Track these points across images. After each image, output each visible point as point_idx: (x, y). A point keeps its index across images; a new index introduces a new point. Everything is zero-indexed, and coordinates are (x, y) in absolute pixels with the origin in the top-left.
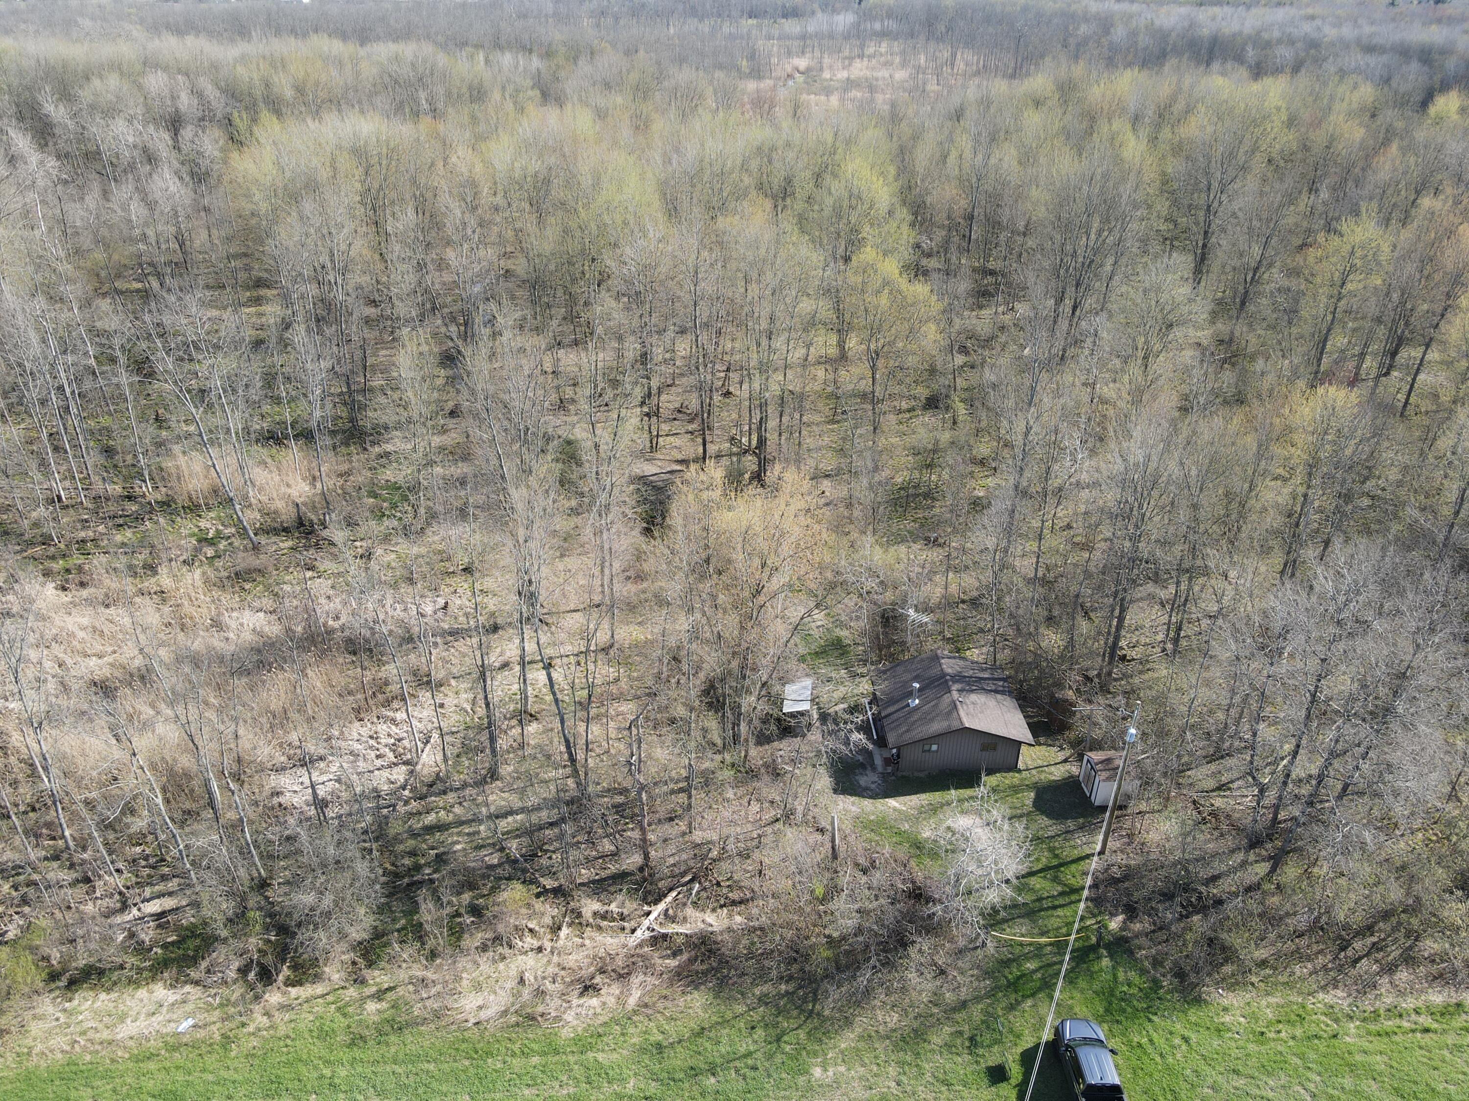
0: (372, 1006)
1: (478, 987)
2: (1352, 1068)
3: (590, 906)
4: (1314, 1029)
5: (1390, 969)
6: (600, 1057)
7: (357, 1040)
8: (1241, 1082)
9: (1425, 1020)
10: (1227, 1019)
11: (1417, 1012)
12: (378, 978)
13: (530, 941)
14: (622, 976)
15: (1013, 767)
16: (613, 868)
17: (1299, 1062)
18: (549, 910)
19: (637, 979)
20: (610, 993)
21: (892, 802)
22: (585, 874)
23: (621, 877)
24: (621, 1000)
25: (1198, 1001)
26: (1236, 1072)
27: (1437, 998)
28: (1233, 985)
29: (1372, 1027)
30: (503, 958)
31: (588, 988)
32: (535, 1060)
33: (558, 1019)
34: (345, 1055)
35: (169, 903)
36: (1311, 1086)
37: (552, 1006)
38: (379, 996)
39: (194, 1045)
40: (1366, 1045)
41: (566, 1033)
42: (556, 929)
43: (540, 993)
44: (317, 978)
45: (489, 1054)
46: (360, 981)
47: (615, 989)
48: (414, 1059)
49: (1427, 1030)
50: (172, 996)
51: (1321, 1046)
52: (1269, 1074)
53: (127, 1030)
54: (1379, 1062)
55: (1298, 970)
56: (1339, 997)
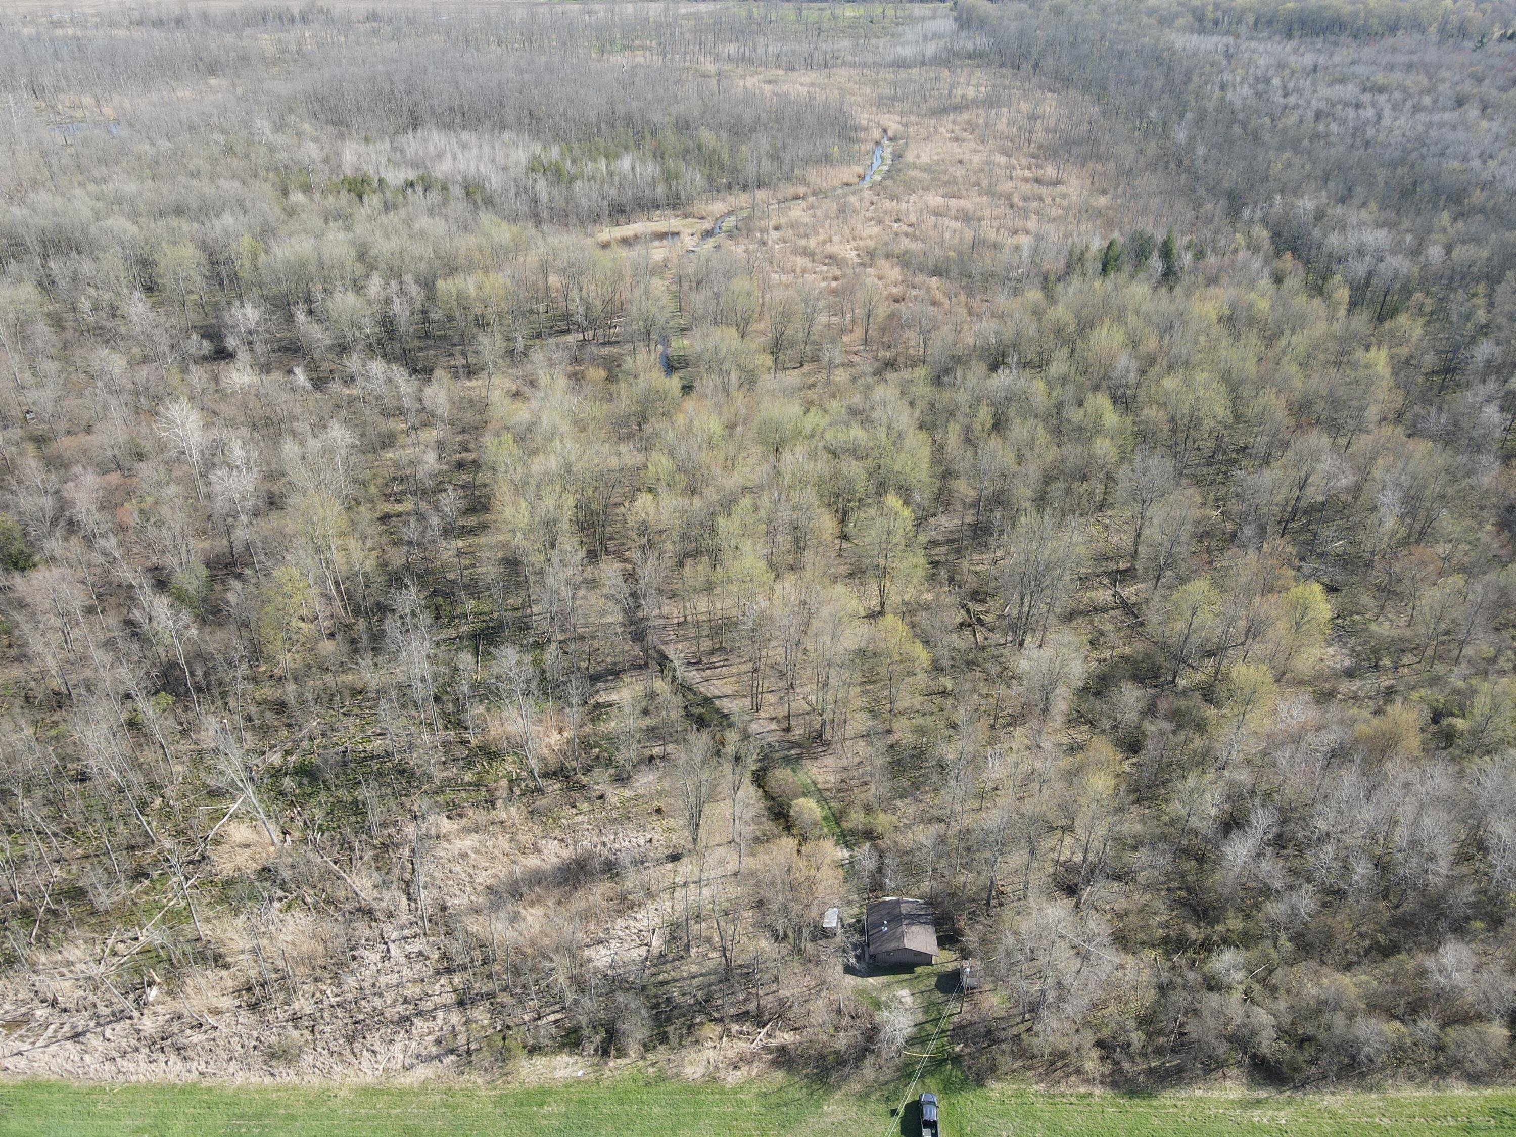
0: (651, 1070)
1: (691, 1064)
2: (1034, 1117)
3: (735, 1028)
4: (1026, 1100)
5: (1068, 1076)
6: (742, 1096)
7: (648, 1084)
8: (987, 1120)
9: (1073, 1100)
10: (992, 1094)
11: (1071, 1095)
12: (651, 1057)
13: (711, 1044)
14: (750, 1063)
15: (929, 963)
16: (744, 1009)
17: (1014, 1114)
18: (718, 1029)
19: (755, 1064)
20: (745, 1069)
21: (870, 980)
22: (733, 1011)
23: (747, 1013)
24: (749, 1073)
25: (983, 1086)
26: (988, 1116)
27: (1082, 1090)
28: (998, 1079)
29: (1050, 1101)
30: (700, 1051)
31: (736, 1067)
32: (717, 1096)
33: (725, 1079)
34: (645, 1090)
35: (558, 1016)
37: (722, 1074)
38: (653, 1065)
39: (586, 1082)
40: (1044, 1108)
41: (728, 1086)
42: (721, 1038)
43: (717, 1068)
44: (626, 1055)
45: (699, 1093)
46: (643, 1058)
47: (747, 1068)
48: (670, 1093)
49: (1072, 1103)
50: (571, 1060)
51: (1026, 1107)
52: (1000, 1118)
53: (559, 1074)
54: (1046, 1115)
55: (1029, 1074)
56: (1041, 1087)
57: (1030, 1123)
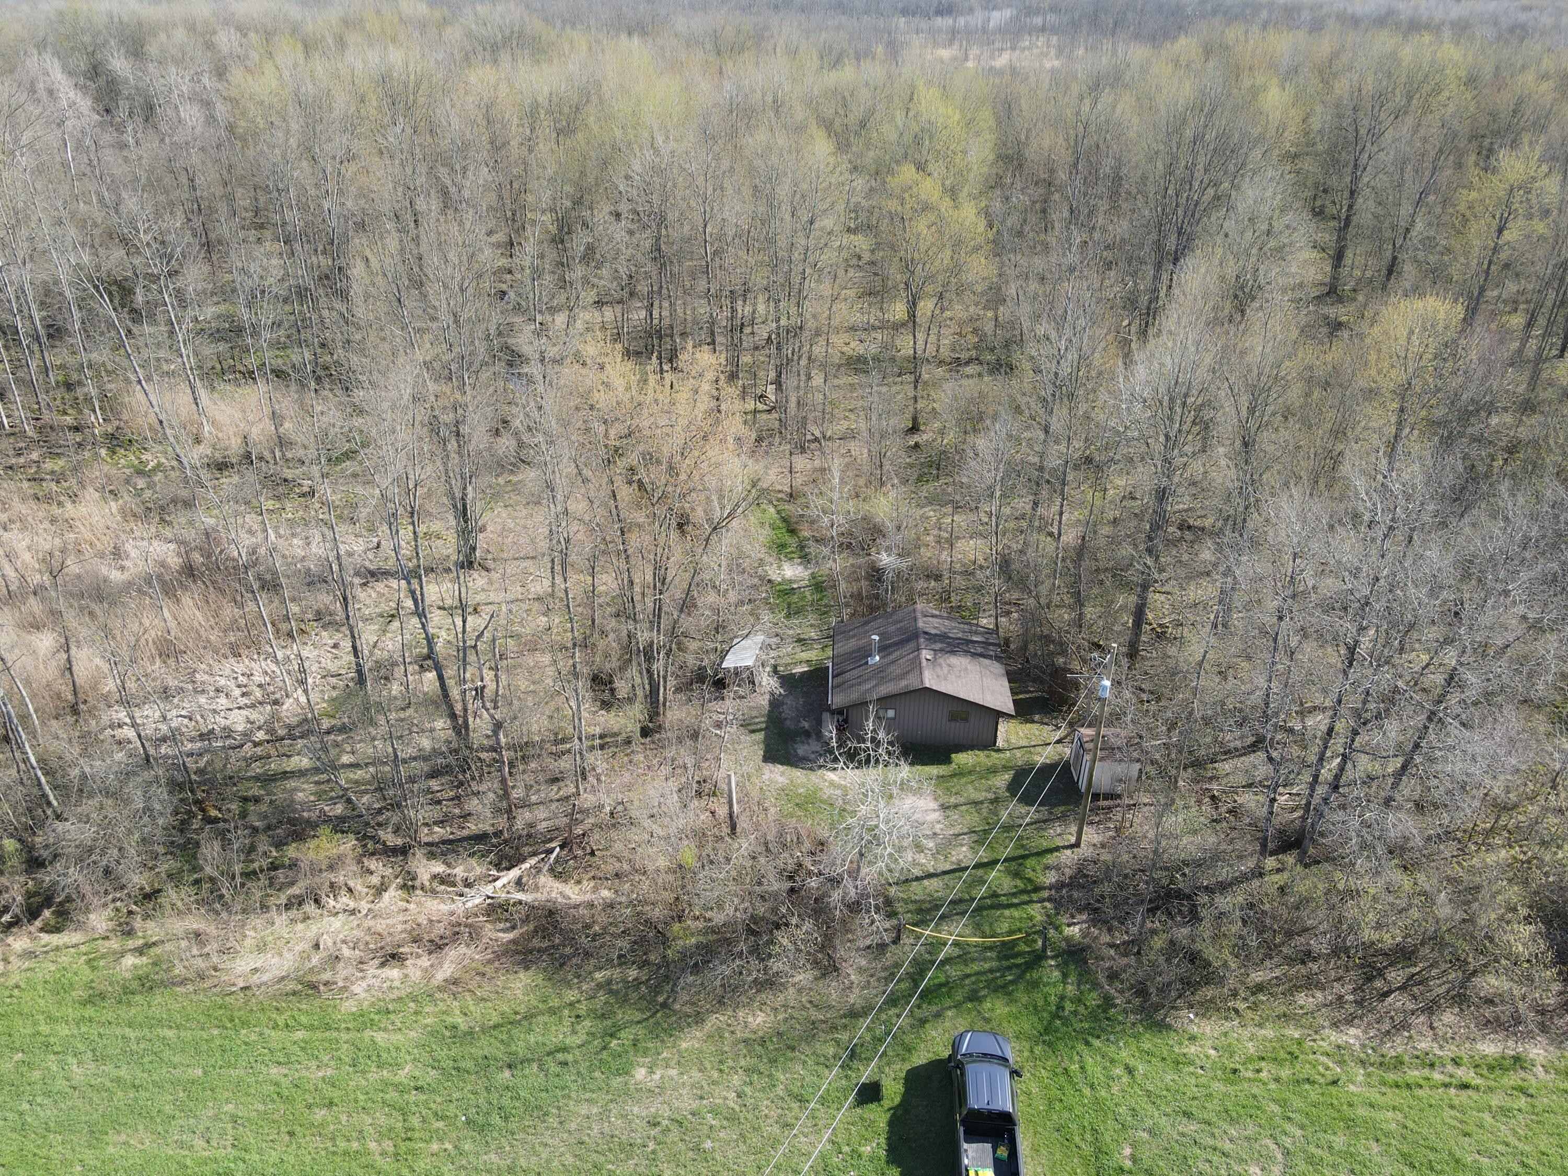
1: (262, 947)
2: (1350, 1124)
3: (430, 868)
4: (1307, 1071)
5: (1431, 1008)
6: (380, 1037)
7: (95, 998)
8: (1191, 1128)
9: (1464, 1074)
10: (1192, 1050)
11: (1456, 1062)
15: (989, 744)
16: (472, 828)
17: (1276, 1109)
18: (383, 870)
19: (455, 951)
20: (418, 964)
21: (831, 775)
22: (441, 833)
23: (479, 838)
24: (428, 973)
25: (1162, 1027)
26: (1188, 1115)
27: (1490, 1048)
28: (1207, 1008)
29: (1391, 1077)
30: (306, 918)
31: (394, 957)
32: (300, 1035)
33: (345, 988)
34: (74, 1013)
36: (1288, 1142)
37: (342, 974)
38: (140, 951)
40: (1375, 1096)
41: (349, 1006)
42: (381, 890)
43: (334, 960)
44: (80, 925)
45: (245, 1024)
46: (128, 932)
47: (425, 962)
49: (1465, 1086)
51: (1314, 1094)
52: (1232, 1121)
54: (1389, 1120)
55: (1302, 999)
56: (1352, 1036)
57: (1339, 1141)
